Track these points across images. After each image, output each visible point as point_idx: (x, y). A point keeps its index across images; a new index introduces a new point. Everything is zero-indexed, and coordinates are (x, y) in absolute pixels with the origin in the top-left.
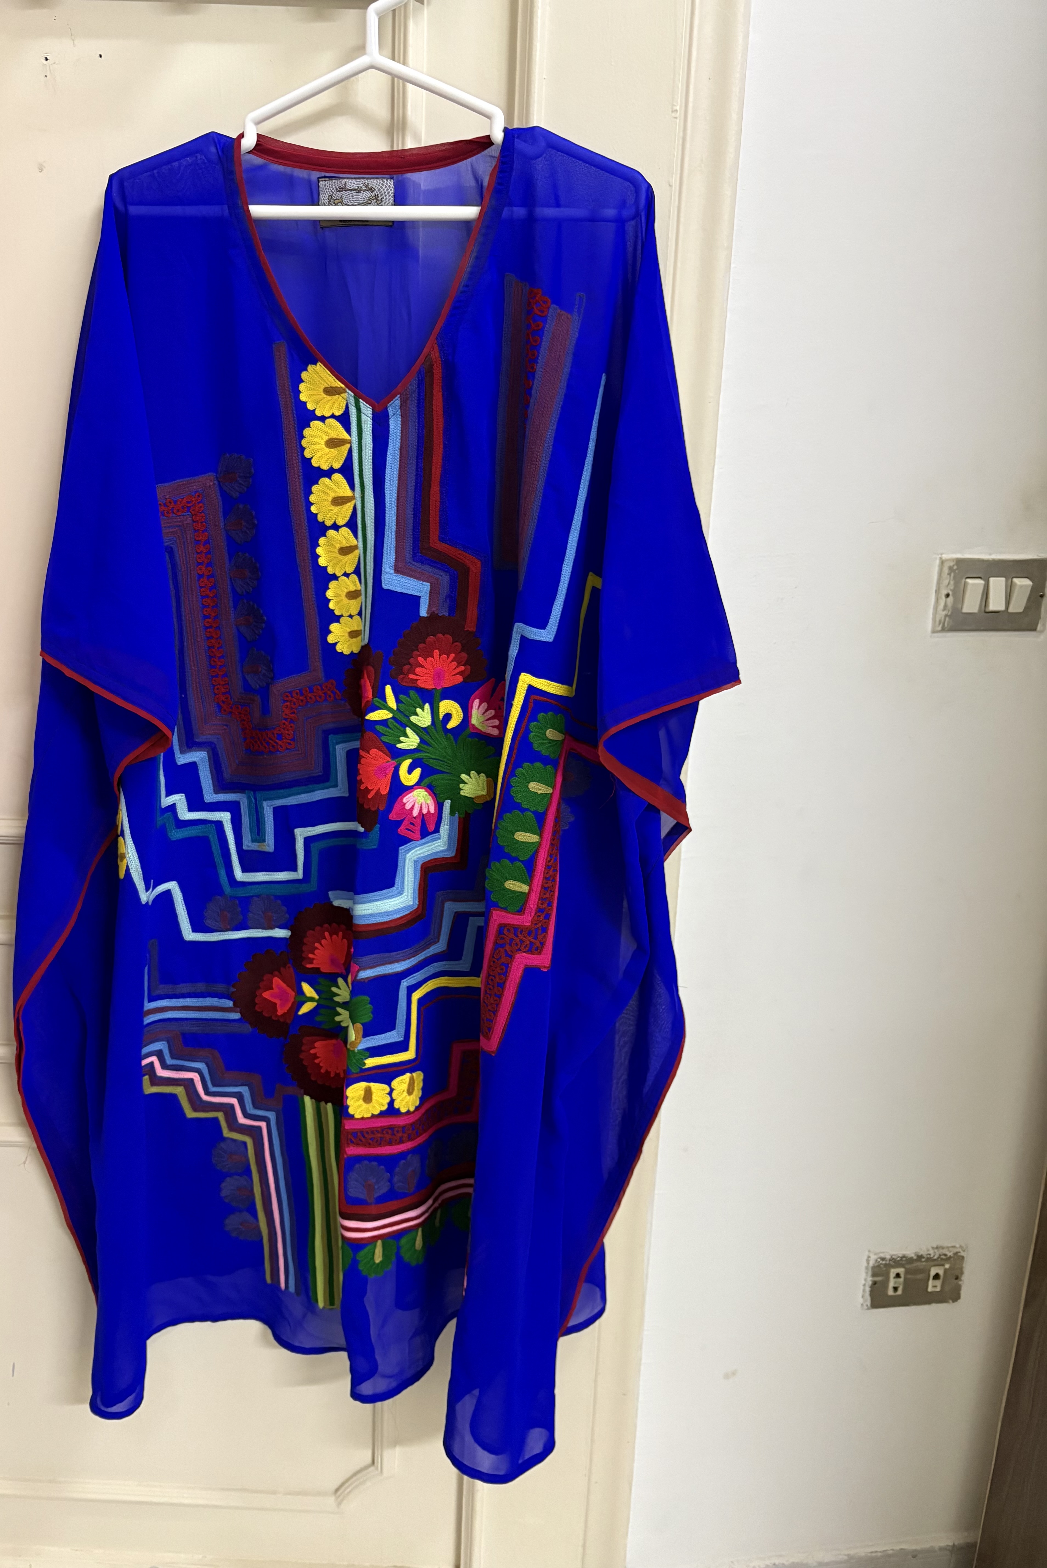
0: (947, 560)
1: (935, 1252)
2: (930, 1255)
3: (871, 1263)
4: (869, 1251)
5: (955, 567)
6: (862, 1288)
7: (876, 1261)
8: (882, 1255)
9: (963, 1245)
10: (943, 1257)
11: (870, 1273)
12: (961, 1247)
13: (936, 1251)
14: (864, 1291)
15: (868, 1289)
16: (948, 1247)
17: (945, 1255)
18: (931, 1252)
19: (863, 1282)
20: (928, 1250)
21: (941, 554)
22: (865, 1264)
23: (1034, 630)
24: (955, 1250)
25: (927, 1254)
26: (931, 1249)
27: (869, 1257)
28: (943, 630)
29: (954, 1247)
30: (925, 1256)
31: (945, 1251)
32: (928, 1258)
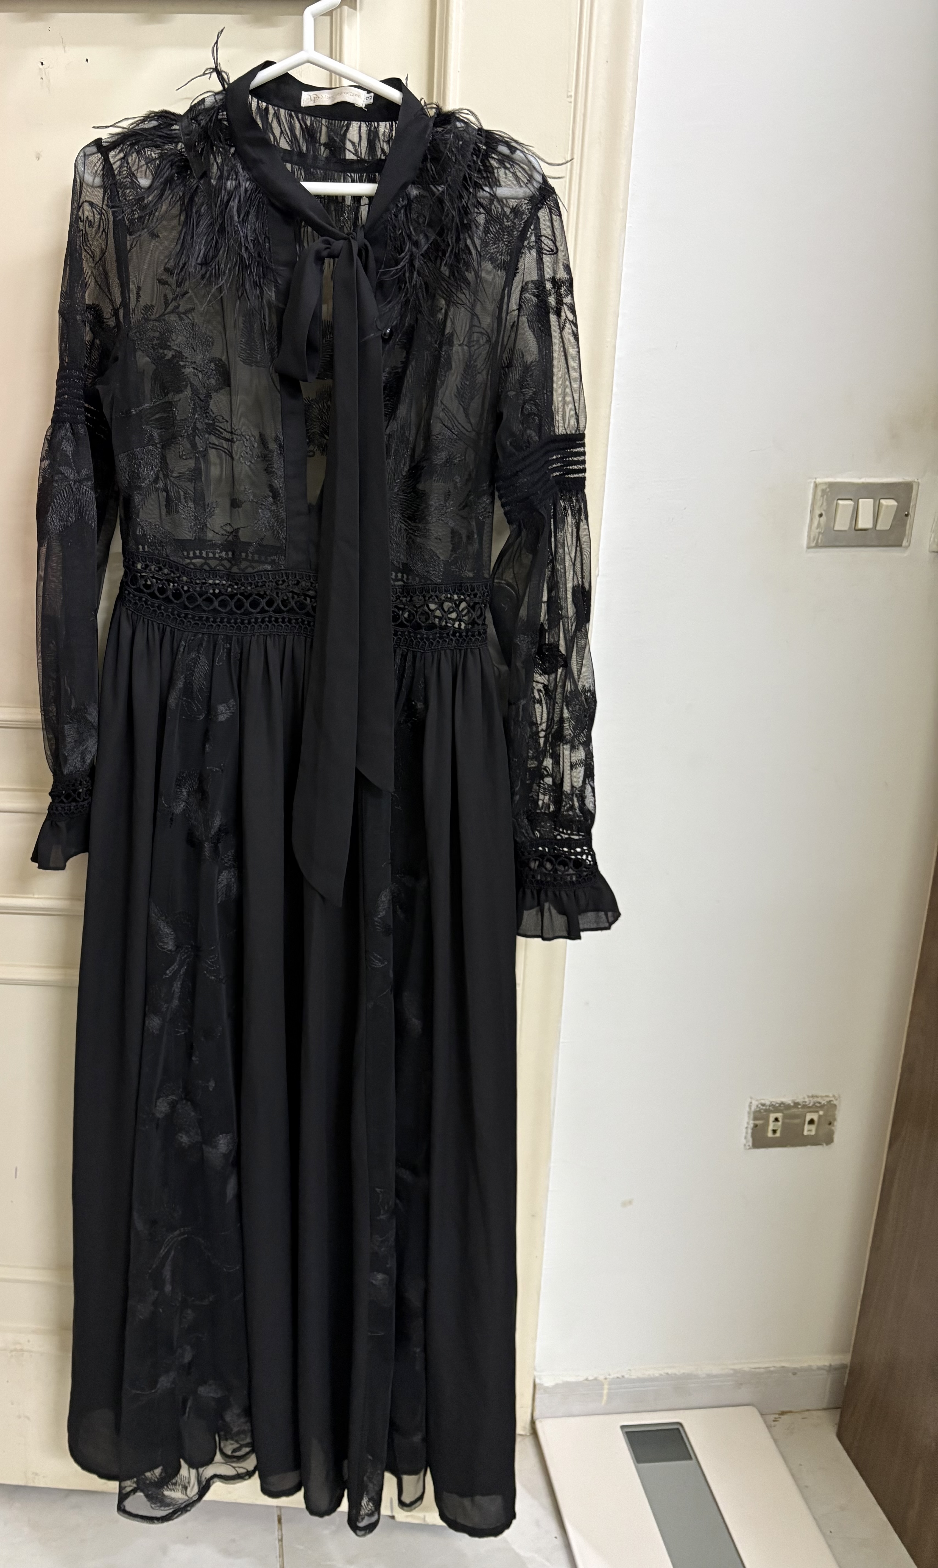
0: (820, 484)
1: (810, 1101)
2: (806, 1102)
3: (753, 1108)
4: (751, 1098)
5: (828, 490)
6: (744, 1130)
7: (757, 1106)
8: (763, 1102)
9: (836, 1096)
10: (817, 1104)
11: (752, 1116)
12: (834, 1096)
13: (811, 1099)
14: (747, 1133)
15: (750, 1131)
16: (822, 1097)
17: (820, 1103)
18: (807, 1100)
19: (746, 1125)
20: (804, 1098)
21: (816, 478)
22: (747, 1109)
23: (900, 546)
24: (828, 1099)
25: (803, 1102)
26: (806, 1097)
27: (751, 1103)
28: (817, 546)
29: (827, 1096)
30: (801, 1103)
31: (819, 1100)
32: (804, 1105)
